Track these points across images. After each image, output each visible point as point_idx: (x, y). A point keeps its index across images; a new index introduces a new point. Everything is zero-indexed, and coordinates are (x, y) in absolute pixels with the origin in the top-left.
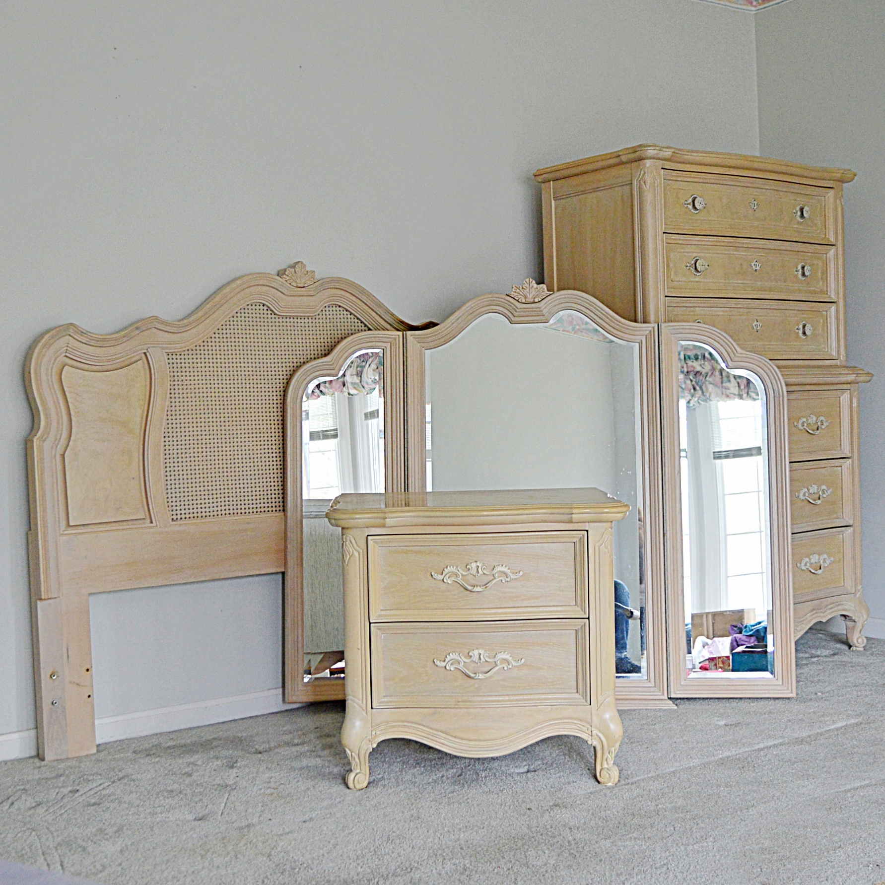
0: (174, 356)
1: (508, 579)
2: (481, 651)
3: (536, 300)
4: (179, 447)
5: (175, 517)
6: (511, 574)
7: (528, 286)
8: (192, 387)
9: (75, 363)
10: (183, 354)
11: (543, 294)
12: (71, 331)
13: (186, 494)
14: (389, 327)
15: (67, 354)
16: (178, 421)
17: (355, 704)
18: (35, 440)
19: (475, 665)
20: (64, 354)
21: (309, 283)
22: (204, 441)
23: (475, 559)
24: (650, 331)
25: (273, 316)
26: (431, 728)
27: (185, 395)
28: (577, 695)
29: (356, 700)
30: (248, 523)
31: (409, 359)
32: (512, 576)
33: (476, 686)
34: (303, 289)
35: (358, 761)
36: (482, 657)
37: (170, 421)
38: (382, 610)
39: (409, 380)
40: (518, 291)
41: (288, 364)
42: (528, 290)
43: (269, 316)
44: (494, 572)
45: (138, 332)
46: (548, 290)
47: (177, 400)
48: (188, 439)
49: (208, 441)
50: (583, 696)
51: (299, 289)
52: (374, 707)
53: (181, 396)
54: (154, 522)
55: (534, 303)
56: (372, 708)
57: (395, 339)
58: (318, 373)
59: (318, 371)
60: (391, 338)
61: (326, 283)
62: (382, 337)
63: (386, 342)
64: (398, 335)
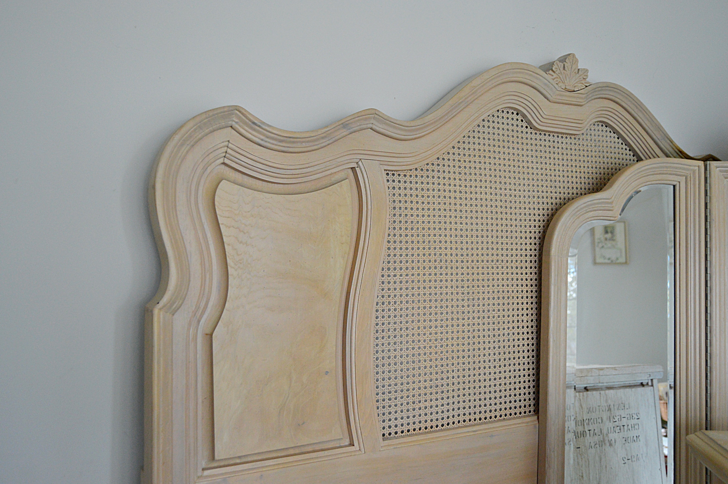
0: (396, 178)
4: (398, 320)
5: (386, 432)
8: (420, 226)
9: (239, 177)
10: (408, 174)
12: (234, 121)
13: (405, 394)
15: (227, 161)
16: (397, 279)
18: (156, 311)
20: (221, 161)
21: (580, 86)
22: (433, 310)
25: (529, 130)
27: (409, 239)
30: (492, 436)
31: (714, 200)
34: (572, 94)
37: (385, 279)
39: (713, 229)
41: (545, 200)
43: (525, 130)
45: (344, 132)
47: (398, 245)
48: (410, 307)
49: (439, 310)
51: (568, 94)
53: (404, 239)
54: (356, 443)
57: (694, 172)
58: (591, 214)
59: (591, 211)
60: (688, 170)
61: (600, 89)
62: (676, 168)
63: (680, 175)
64: (699, 167)
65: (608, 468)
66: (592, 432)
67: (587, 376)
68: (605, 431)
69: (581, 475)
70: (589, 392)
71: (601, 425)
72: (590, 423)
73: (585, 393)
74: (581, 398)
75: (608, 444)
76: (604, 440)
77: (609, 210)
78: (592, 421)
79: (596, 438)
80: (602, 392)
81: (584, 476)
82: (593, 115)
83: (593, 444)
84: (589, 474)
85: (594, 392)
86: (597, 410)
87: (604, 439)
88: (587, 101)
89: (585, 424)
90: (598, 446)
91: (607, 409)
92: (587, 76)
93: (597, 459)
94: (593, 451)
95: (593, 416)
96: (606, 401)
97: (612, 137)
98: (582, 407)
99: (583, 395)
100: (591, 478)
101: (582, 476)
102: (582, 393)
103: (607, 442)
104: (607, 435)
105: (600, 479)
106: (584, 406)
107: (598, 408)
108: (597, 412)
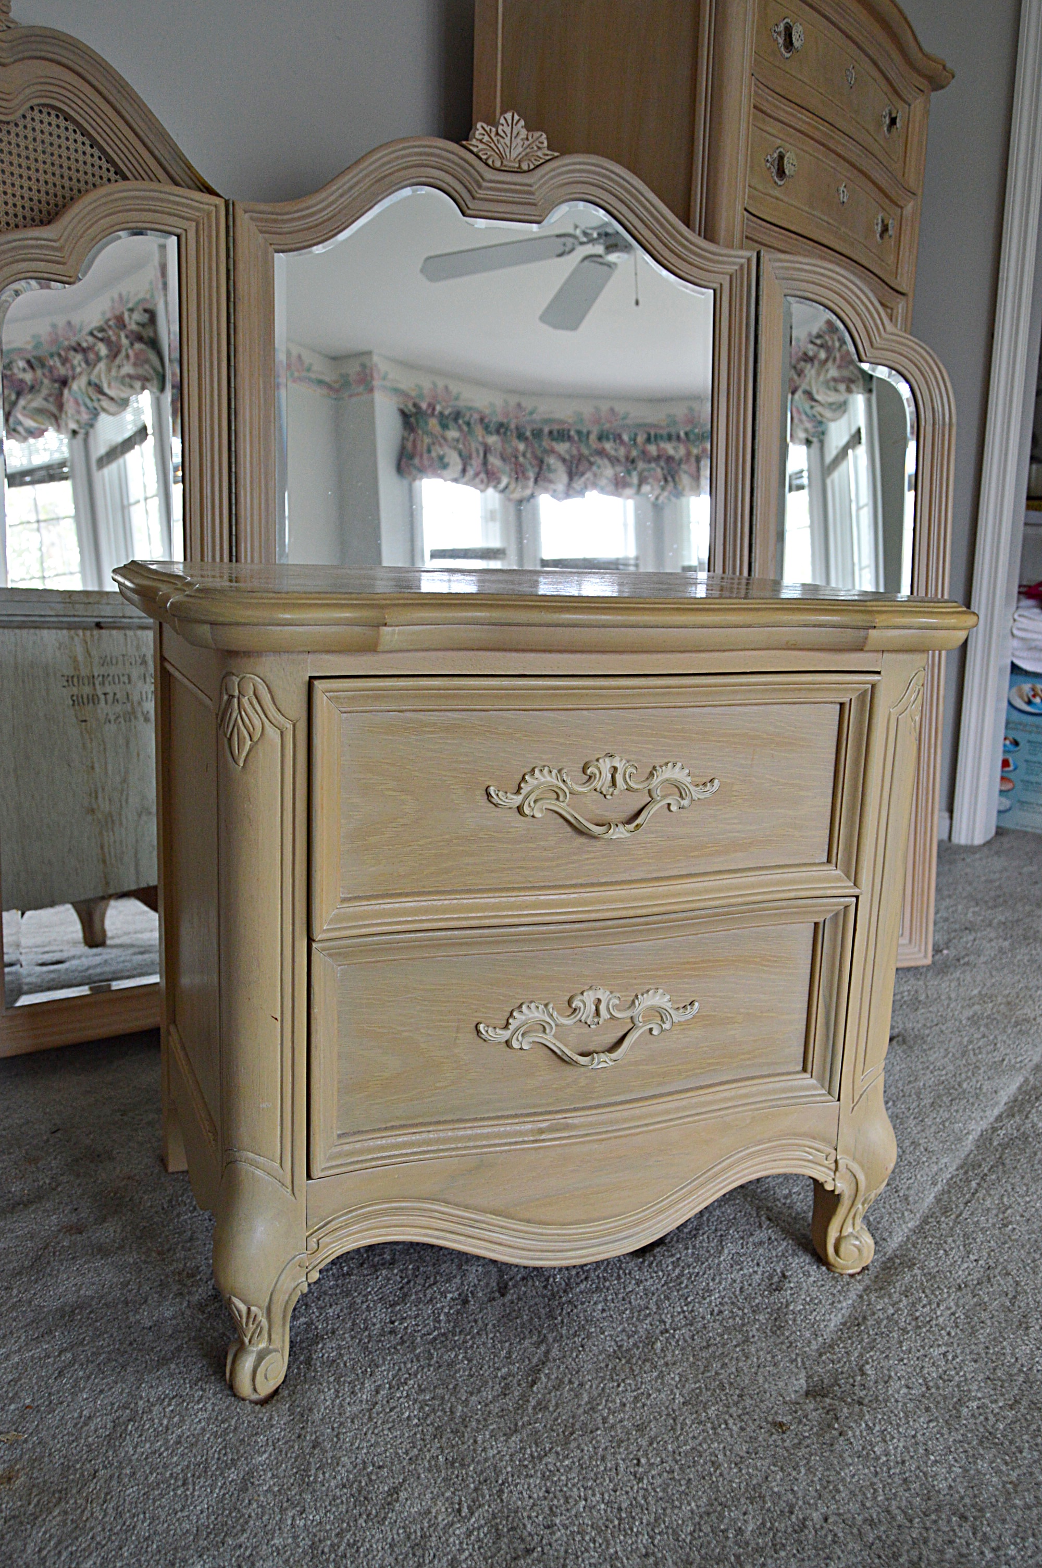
1: (685, 803)
2: (603, 995)
3: (525, 167)
6: (692, 788)
7: (508, 130)
11: (539, 154)
14: (190, 183)
17: (258, 1172)
19: (586, 1030)
23: (609, 749)
24: (742, 266)
26: (467, 1207)
28: (806, 1080)
29: (261, 1160)
31: (241, 266)
32: (696, 793)
33: (583, 1082)
35: (265, 1323)
36: (602, 1008)
38: (344, 900)
39: (240, 315)
40: (486, 138)
42: (507, 140)
44: (655, 781)
46: (549, 148)
50: (821, 1080)
52: (315, 1173)
55: (520, 171)
56: (309, 1177)
57: (209, 214)
58: (24, 266)
59: (24, 260)
60: (198, 210)
61: (38, 39)
62: (178, 204)
63: (188, 219)
64: (216, 206)
65: (141, 757)
66: (110, 697)
67: (98, 603)
68: (136, 698)
69: (89, 763)
70: (103, 631)
71: (128, 687)
72: (107, 683)
73: (96, 632)
74: (88, 639)
75: (141, 719)
76: (134, 712)
77: (58, 263)
78: (110, 678)
79: (118, 708)
80: (130, 633)
81: (96, 765)
82: (33, 89)
83: (112, 718)
84: (106, 763)
85: (114, 632)
86: (120, 662)
87: (133, 708)
88: (16, 57)
89: (97, 683)
90: (122, 720)
91: (139, 661)
92: (9, 7)
93: (121, 741)
94: (113, 727)
95: (112, 670)
96: (138, 648)
97: (79, 143)
98: (90, 655)
99: (92, 635)
100: (110, 772)
101: (93, 768)
102: (88, 633)
103: (139, 715)
104: (139, 703)
105: (127, 772)
106: (94, 652)
107: (121, 658)
108: (120, 665)
